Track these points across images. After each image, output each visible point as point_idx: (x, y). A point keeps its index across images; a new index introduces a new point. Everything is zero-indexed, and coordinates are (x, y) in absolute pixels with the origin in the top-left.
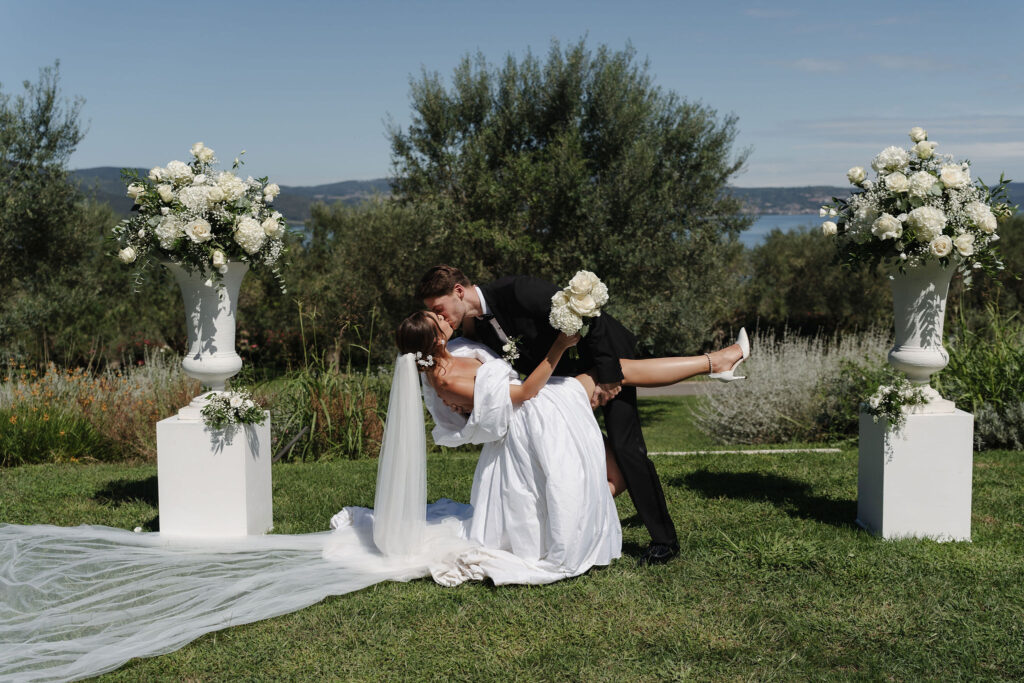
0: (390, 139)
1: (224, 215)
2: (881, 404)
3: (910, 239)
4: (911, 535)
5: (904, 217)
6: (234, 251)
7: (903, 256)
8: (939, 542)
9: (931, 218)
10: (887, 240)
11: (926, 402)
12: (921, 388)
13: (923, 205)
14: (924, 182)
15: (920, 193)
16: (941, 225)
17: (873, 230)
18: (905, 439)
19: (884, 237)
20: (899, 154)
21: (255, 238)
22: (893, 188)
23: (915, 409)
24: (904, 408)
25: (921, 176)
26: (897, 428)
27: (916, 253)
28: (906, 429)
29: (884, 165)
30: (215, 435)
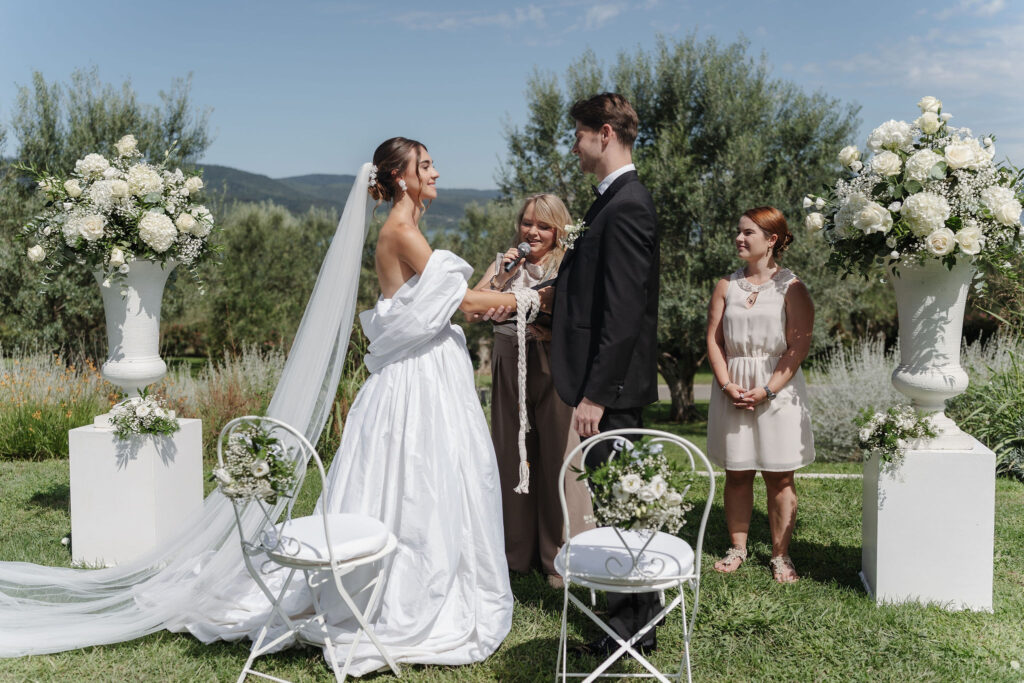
0: (506, 139)
1: (129, 210)
2: (873, 437)
3: (903, 233)
4: (913, 599)
5: (895, 206)
6: (140, 249)
7: (895, 254)
8: (949, 609)
9: (931, 208)
10: (872, 235)
11: (932, 435)
12: (928, 418)
13: (921, 190)
14: (926, 162)
15: (919, 176)
16: (943, 215)
17: (855, 223)
18: (902, 481)
19: (868, 232)
20: (899, 130)
21: (161, 235)
22: (880, 170)
23: (918, 443)
24: (900, 442)
25: (922, 156)
26: (892, 468)
27: (911, 251)
28: (903, 470)
29: (879, 143)
30: (121, 448)
